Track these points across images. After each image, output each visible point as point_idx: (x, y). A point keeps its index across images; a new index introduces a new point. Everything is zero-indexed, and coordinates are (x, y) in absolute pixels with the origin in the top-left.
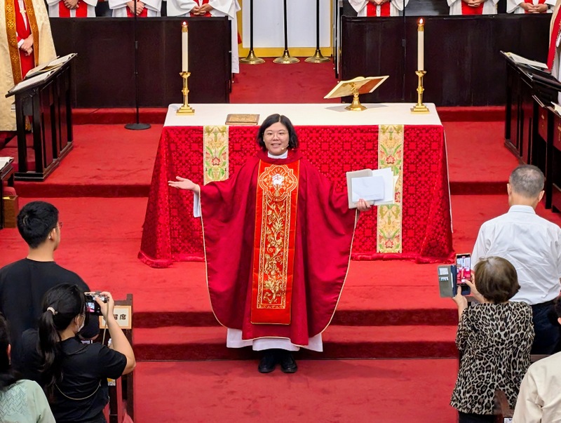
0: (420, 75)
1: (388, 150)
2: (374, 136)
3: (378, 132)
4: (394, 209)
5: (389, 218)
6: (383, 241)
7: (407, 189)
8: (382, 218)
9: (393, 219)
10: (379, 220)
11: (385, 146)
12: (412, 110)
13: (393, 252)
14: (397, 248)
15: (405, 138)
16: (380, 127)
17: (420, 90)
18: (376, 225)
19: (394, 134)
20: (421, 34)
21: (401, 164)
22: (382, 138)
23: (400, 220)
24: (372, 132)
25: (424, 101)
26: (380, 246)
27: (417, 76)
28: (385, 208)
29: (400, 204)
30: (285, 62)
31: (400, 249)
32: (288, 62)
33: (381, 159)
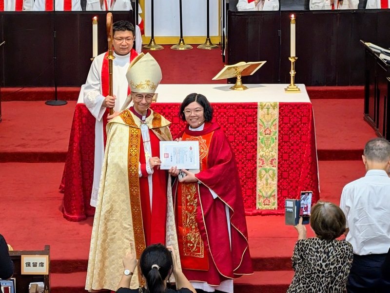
0: (292, 60)
1: (265, 123)
2: (254, 111)
3: (257, 108)
4: (271, 172)
5: (267, 180)
6: (262, 200)
7: (282, 156)
8: (261, 180)
9: (270, 181)
10: (258, 182)
11: (263, 120)
12: (286, 90)
13: (270, 208)
14: (273, 205)
15: (280, 113)
16: (259, 104)
17: (292, 73)
18: (256, 186)
19: (271, 110)
20: (293, 27)
21: (277, 135)
22: (260, 113)
23: (275, 182)
24: (251, 109)
25: (296, 82)
26: (259, 203)
27: (290, 62)
28: (263, 172)
29: (276, 169)
30: (180, 49)
31: (276, 206)
32: (183, 49)
33: (260, 130)
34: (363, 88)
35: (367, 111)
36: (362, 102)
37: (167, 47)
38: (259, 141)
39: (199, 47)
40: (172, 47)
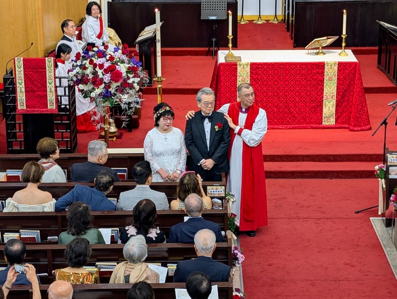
0: (344, 37)
1: (329, 74)
3: (324, 65)
4: (332, 103)
5: (329, 107)
6: (326, 119)
7: (338, 93)
8: (326, 108)
9: (331, 108)
10: (324, 109)
11: (328, 72)
12: (340, 54)
13: (330, 124)
14: (332, 122)
15: (338, 68)
16: (325, 63)
17: (344, 44)
18: (322, 111)
19: (333, 66)
21: (336, 80)
22: (327, 68)
23: (334, 108)
24: (321, 66)
26: (324, 121)
27: (342, 38)
28: (327, 103)
29: (335, 101)
30: (259, 23)
31: (334, 123)
32: (261, 23)
33: (326, 78)
34: (377, 48)
35: (379, 62)
36: (376, 56)
37: (251, 22)
38: (325, 84)
39: (270, 22)
40: (254, 22)
